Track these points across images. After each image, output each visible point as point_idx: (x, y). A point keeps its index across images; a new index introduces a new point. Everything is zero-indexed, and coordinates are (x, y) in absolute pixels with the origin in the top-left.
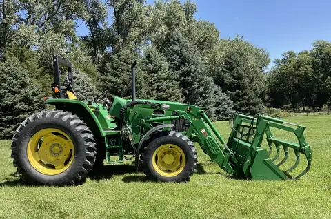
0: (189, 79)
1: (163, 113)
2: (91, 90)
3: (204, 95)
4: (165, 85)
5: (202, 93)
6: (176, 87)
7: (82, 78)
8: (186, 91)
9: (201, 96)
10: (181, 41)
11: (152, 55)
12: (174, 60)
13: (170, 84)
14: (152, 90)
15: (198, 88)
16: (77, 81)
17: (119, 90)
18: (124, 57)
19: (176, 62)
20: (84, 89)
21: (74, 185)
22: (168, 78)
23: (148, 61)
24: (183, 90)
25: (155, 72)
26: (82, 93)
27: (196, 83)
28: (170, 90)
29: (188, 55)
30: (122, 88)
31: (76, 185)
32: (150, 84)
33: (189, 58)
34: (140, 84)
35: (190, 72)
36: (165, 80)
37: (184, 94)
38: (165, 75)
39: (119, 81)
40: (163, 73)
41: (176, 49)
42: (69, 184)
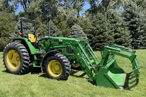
0: (135, 25)
1: (62, 44)
2: (81, 33)
3: (144, 34)
4: (120, 29)
5: (143, 33)
6: (126, 30)
7: (78, 28)
8: (133, 32)
9: (142, 35)
10: (132, 5)
11: (114, 14)
12: (127, 16)
13: (123, 29)
14: (112, 32)
15: (140, 30)
16: (75, 29)
17: (95, 33)
18: (99, 17)
19: (128, 17)
20: (78, 33)
21: (20, 75)
22: (122, 25)
23: (112, 17)
24: (131, 32)
25: (115, 23)
26: (77, 35)
27: (139, 27)
28: (123, 32)
29: (136, 13)
30: (96, 32)
31: (21, 75)
32: (112, 29)
33: (136, 14)
34: (105, 29)
35: (136, 21)
36: (120, 26)
37: (132, 34)
38: (120, 24)
39: (95, 28)
40: (119, 23)
41: (129, 10)
42: (18, 74)
